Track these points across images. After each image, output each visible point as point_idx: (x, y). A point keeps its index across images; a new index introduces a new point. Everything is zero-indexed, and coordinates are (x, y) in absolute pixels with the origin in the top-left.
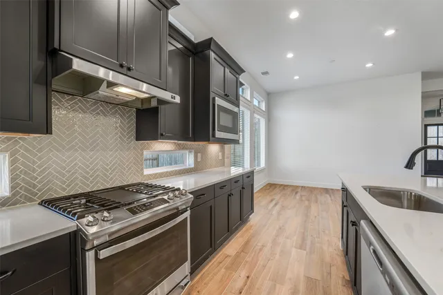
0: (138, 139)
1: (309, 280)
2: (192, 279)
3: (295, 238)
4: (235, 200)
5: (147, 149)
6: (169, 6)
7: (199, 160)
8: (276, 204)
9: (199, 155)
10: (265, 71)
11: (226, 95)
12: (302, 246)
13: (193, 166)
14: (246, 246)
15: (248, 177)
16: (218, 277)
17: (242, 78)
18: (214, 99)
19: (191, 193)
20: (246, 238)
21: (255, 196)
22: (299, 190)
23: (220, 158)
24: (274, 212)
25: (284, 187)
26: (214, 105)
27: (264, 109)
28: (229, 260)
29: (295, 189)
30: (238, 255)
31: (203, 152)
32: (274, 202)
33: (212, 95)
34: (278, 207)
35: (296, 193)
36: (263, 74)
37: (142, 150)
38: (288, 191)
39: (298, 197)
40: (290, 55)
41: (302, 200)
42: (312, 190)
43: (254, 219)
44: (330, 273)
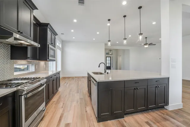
0: (11, 59)
1: (81, 99)
2: (45, 108)
3: (75, 91)
4: (55, 82)
5: (15, 63)
6: (33, 9)
7: (37, 68)
8: (67, 84)
9: (37, 66)
10: (62, 33)
11: (52, 43)
12: (78, 92)
13: (34, 71)
14: (60, 97)
15: (58, 74)
16: (53, 107)
17: (56, 37)
18: (48, 45)
19: (45, 78)
20: (59, 95)
21: (60, 80)
22: (74, 78)
23: (45, 67)
24: (67, 86)
25: (69, 78)
26: (48, 47)
27: (61, 47)
28: (55, 103)
29: (73, 78)
30: (58, 100)
31: (39, 64)
32: (66, 83)
33: (48, 44)
34: (68, 84)
35: (74, 79)
36: (62, 34)
37: (13, 63)
38: (71, 79)
39: (74, 80)
40: (72, 31)
41: (76, 81)
42: (78, 78)
43: (60, 89)
44: (85, 96)
